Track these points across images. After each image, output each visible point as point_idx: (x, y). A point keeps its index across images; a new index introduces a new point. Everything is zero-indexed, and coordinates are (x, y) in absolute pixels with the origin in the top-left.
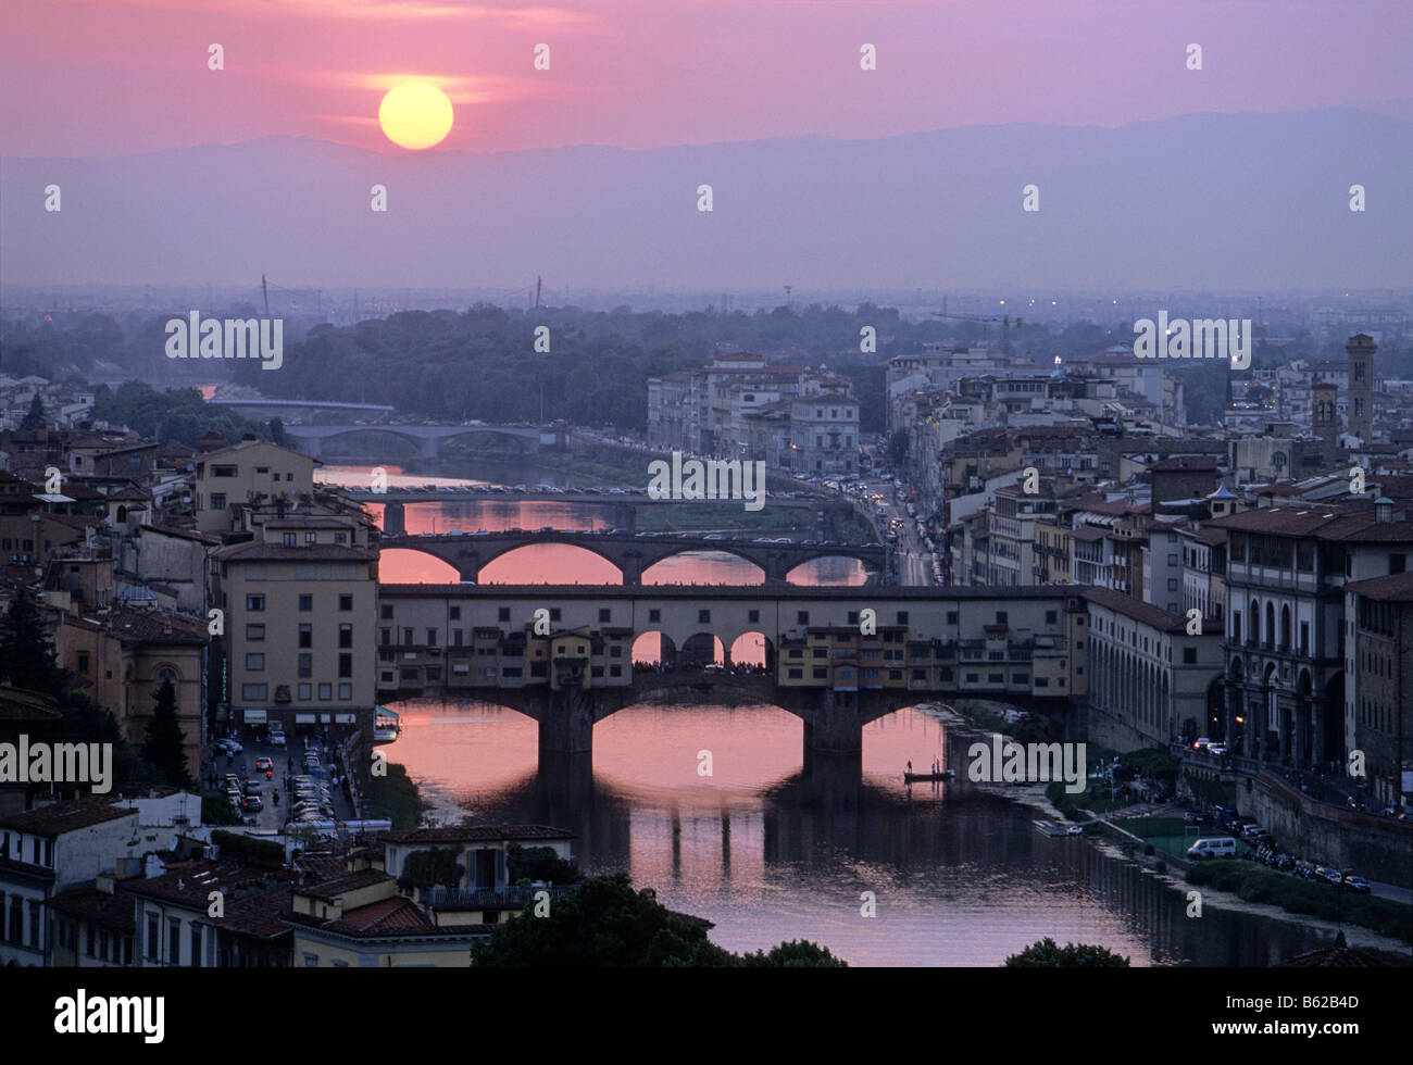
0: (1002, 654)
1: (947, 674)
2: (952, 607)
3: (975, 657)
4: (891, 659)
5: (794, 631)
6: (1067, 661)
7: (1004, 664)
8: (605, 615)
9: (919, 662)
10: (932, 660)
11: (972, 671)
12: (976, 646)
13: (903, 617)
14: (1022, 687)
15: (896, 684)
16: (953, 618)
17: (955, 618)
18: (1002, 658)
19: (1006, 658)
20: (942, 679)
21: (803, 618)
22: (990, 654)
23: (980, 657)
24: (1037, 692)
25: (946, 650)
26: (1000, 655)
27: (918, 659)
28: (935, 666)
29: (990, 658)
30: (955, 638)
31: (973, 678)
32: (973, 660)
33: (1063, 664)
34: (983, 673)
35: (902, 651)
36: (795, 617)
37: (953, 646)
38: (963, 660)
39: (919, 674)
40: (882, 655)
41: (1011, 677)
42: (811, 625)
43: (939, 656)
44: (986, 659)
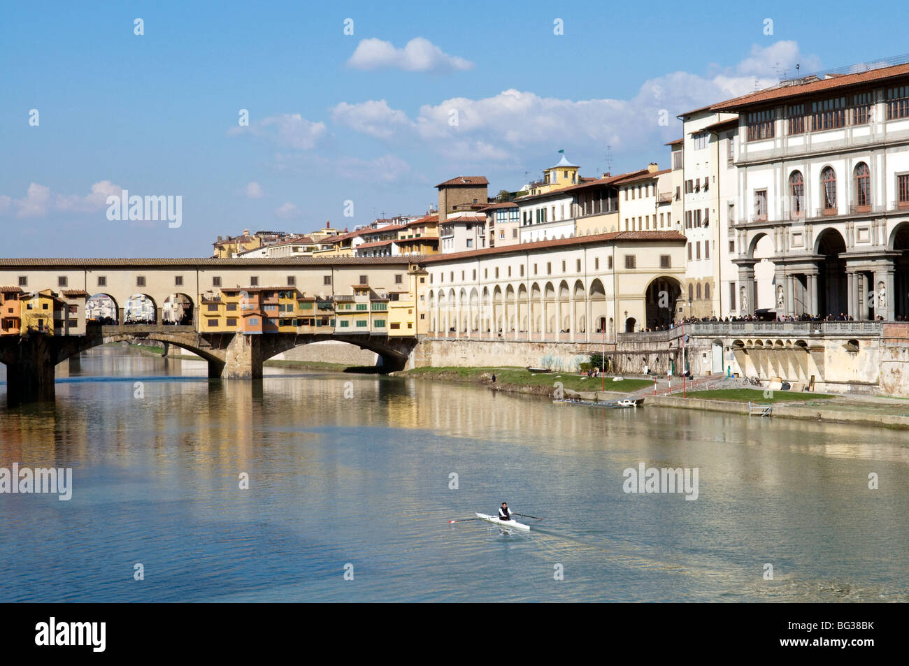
0: (366, 305)
2: (328, 273)
3: (347, 308)
4: (284, 310)
5: (211, 292)
6: (414, 310)
7: (368, 312)
8: (63, 281)
9: (305, 313)
10: (315, 311)
11: (344, 318)
12: (347, 301)
13: (291, 280)
14: (380, 330)
15: (286, 330)
16: (328, 280)
17: (329, 280)
18: (366, 309)
19: (369, 309)
20: (321, 325)
21: (217, 281)
22: (357, 305)
23: (350, 308)
24: (392, 333)
25: (326, 304)
26: (364, 307)
27: (304, 311)
28: (317, 316)
29: (357, 309)
30: (331, 295)
31: (345, 324)
32: (345, 310)
33: (410, 312)
34: (352, 320)
35: (292, 305)
36: (211, 281)
37: (329, 300)
38: (338, 310)
40: (277, 308)
41: (373, 322)
42: (223, 288)
43: (319, 308)
44: (354, 309)
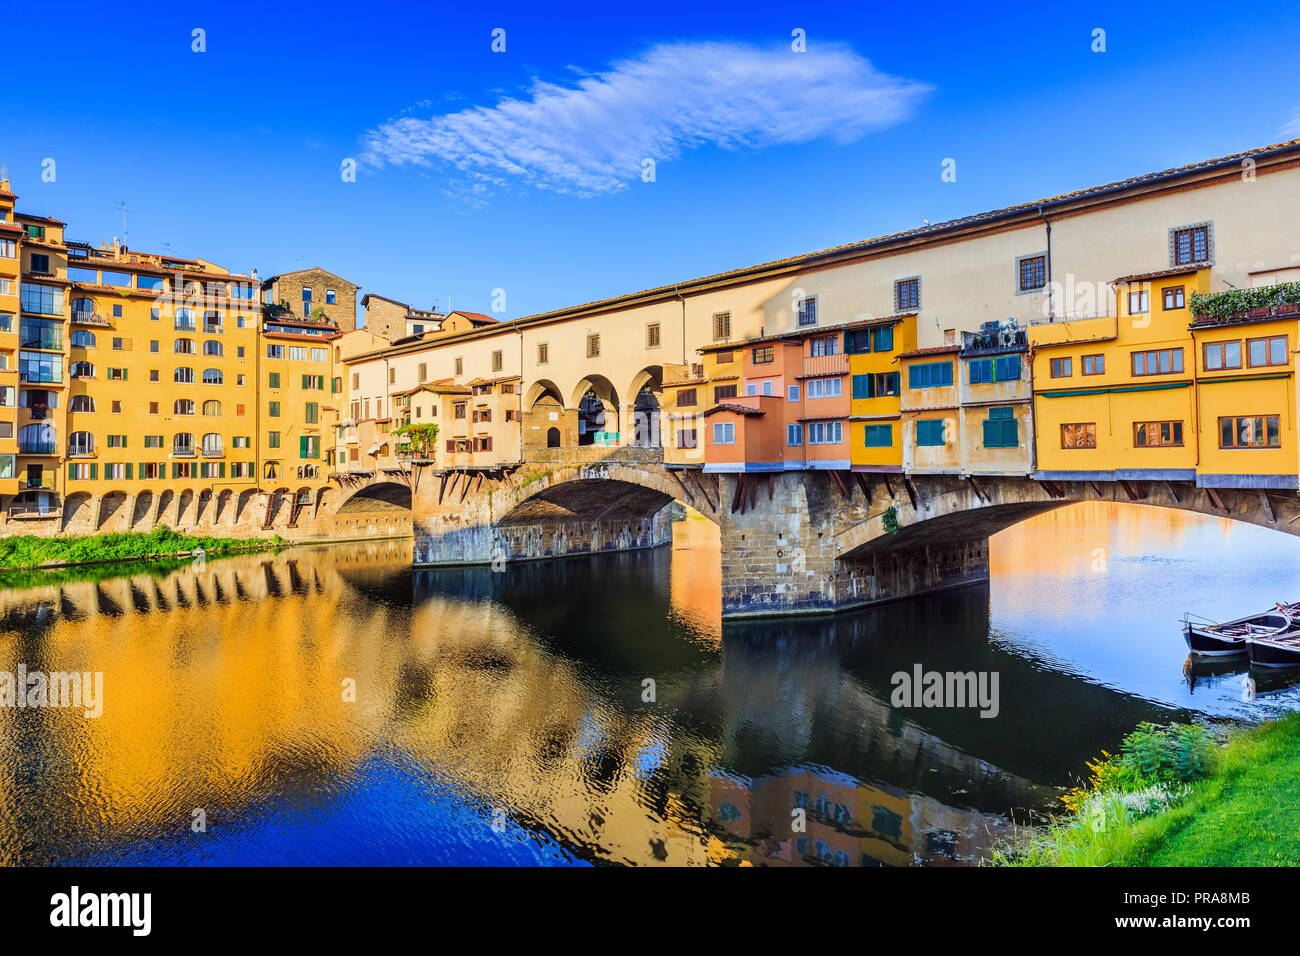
0: (1172, 351)
1: (1001, 429)
2: (1029, 241)
3: (1086, 371)
7: (1182, 383)
8: (498, 362)
9: (929, 398)
10: (961, 389)
11: (1076, 411)
15: (876, 458)
16: (1033, 271)
17: (1039, 271)
18: (1172, 367)
19: (1184, 368)
20: (989, 442)
22: (1133, 355)
23: (1100, 369)
27: (929, 392)
28: (971, 407)
29: (1134, 370)
30: (1032, 320)
31: (1079, 436)
32: (1077, 381)
36: (711, 322)
38: (1044, 381)
39: (930, 433)
40: (846, 386)
41: (1211, 427)
43: (977, 377)
